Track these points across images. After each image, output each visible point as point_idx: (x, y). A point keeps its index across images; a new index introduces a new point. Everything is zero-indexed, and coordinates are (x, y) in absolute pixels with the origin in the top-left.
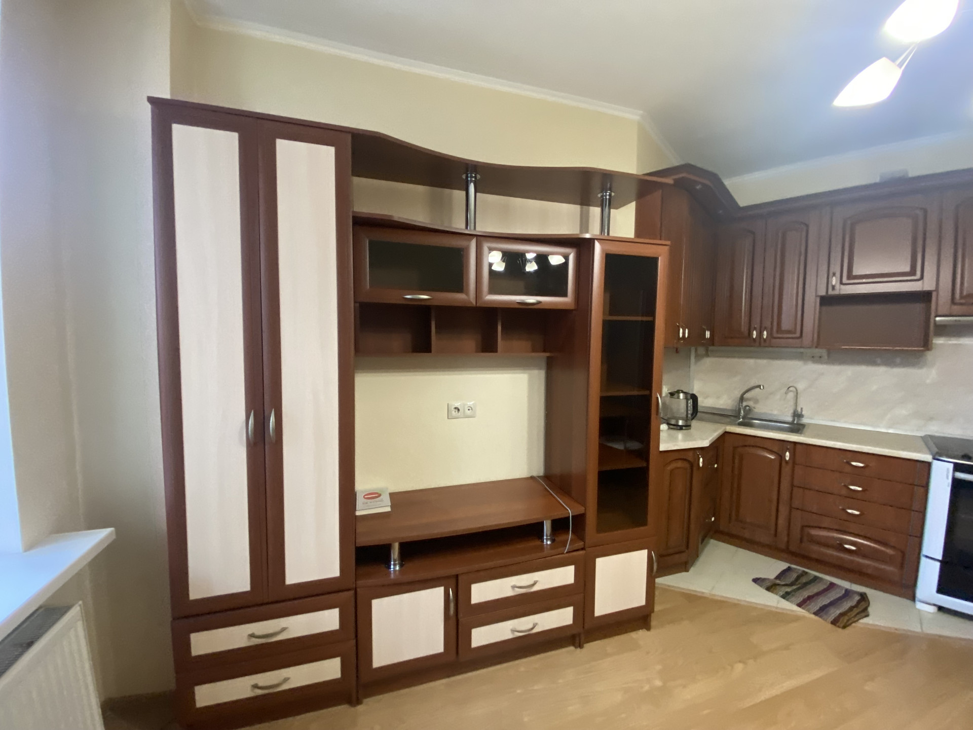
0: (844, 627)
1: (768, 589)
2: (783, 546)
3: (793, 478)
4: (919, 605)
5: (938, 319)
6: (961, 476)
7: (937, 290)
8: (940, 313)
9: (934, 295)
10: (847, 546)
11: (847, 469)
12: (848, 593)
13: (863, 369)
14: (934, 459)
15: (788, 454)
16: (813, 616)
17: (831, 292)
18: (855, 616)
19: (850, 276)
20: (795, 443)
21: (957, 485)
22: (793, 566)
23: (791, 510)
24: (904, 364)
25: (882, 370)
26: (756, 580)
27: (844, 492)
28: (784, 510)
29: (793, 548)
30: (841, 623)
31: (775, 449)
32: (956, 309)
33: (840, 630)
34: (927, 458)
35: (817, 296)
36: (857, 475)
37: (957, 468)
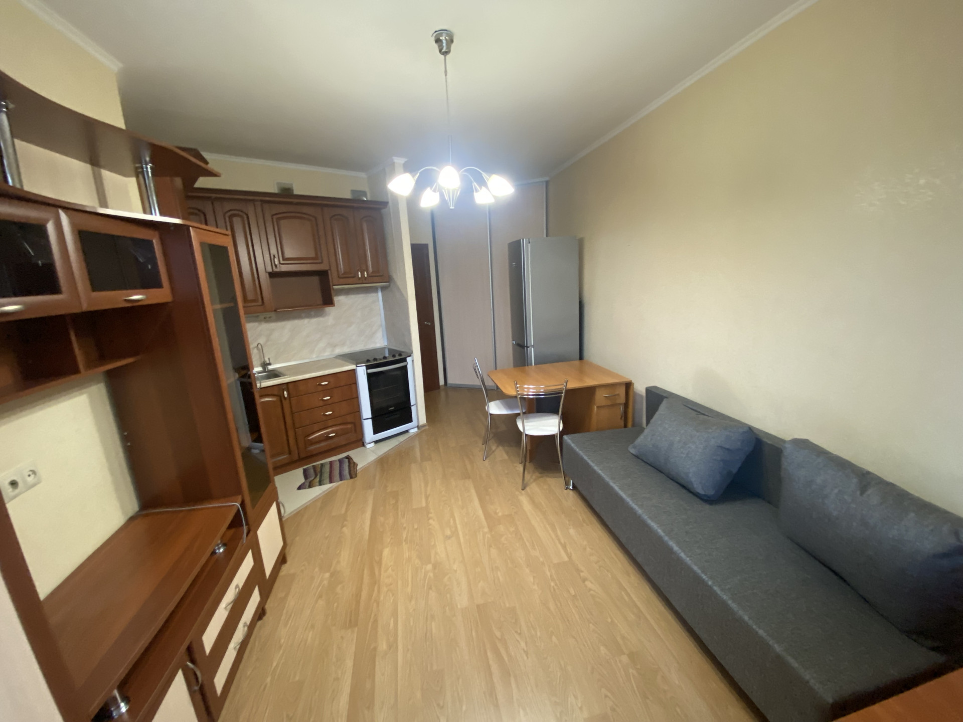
0: (356, 477)
1: (310, 487)
2: (296, 457)
3: (291, 408)
4: (368, 446)
5: (334, 287)
6: (370, 371)
7: (330, 270)
8: (335, 284)
9: (329, 271)
10: (331, 435)
11: (320, 388)
12: (341, 461)
13: (296, 322)
14: (357, 366)
15: (285, 393)
16: (340, 482)
17: (275, 270)
18: (354, 469)
19: (284, 259)
20: (287, 383)
21: (369, 376)
22: (304, 467)
23: (295, 431)
24: (316, 316)
25: (306, 321)
26: (299, 488)
27: (321, 403)
28: (291, 434)
29: (303, 455)
30: (354, 476)
31: (276, 393)
32: (342, 281)
33: (356, 478)
34: (353, 367)
35: (266, 272)
36: (326, 390)
37: (368, 367)
